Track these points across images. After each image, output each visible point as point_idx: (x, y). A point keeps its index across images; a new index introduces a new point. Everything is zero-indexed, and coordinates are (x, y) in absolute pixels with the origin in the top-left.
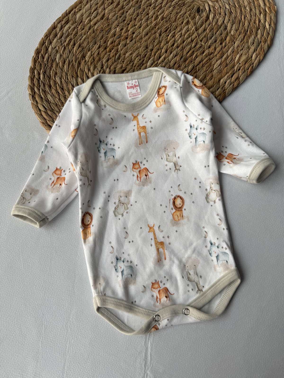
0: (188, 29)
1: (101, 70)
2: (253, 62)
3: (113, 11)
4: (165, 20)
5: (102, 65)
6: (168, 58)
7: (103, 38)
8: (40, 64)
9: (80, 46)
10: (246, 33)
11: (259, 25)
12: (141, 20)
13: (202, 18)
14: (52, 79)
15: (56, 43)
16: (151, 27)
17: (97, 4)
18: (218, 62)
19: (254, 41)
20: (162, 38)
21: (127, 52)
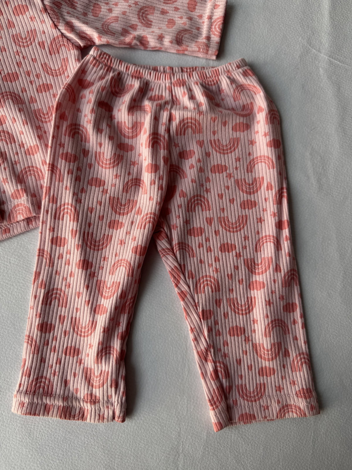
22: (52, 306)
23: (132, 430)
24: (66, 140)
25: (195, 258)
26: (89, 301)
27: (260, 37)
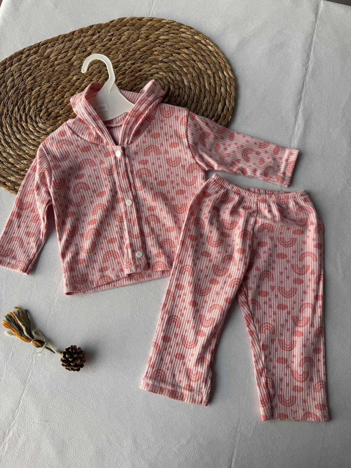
1: (39, 108)
3: (81, 59)
5: (43, 104)
7: (58, 80)
9: (34, 78)
12: (100, 78)
15: (15, 68)
17: (71, 47)
22: (171, 326)
23: (210, 412)
24: (192, 227)
25: (261, 311)
26: (194, 326)
27: (317, 175)
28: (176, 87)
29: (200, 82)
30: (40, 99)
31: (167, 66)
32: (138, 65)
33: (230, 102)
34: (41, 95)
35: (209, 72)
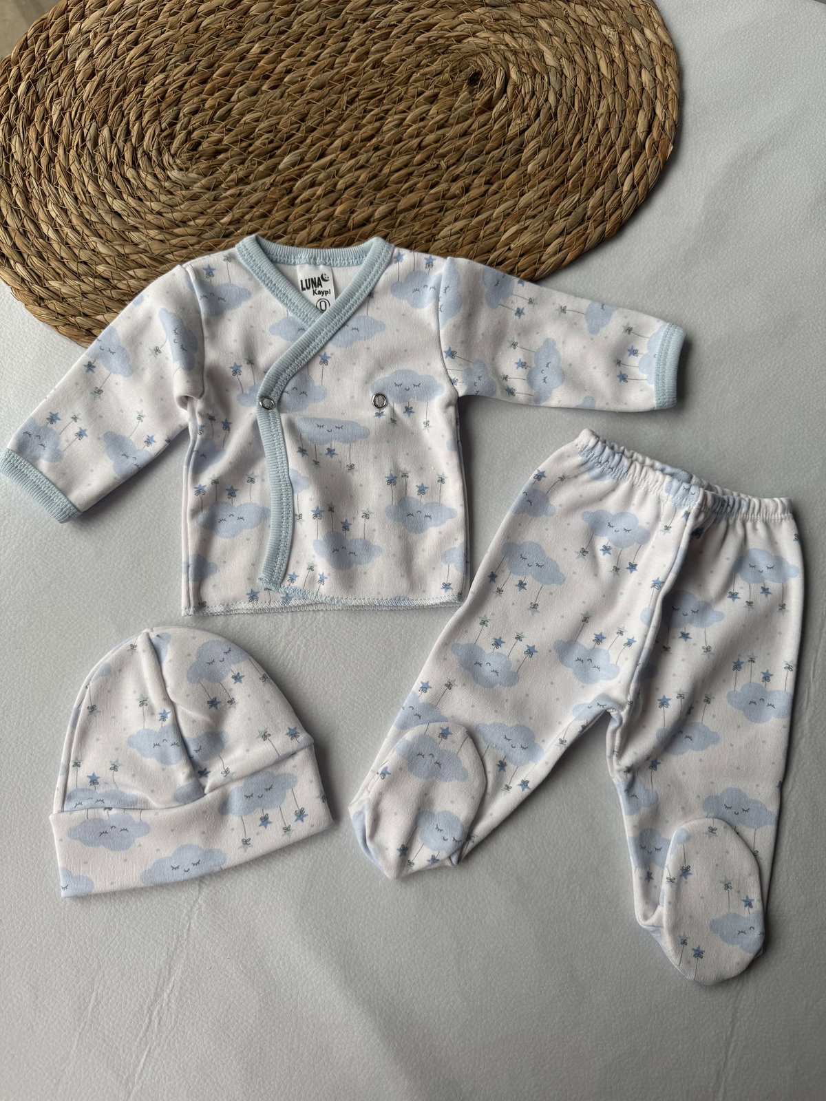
0: (424, 115)
1: (166, 129)
2: (543, 258)
4: (379, 70)
5: (176, 118)
6: (340, 165)
7: (211, 53)
8: (34, 56)
9: (146, 51)
10: (563, 183)
11: (606, 174)
12: (323, 47)
13: (474, 102)
14: (43, 103)
15: (94, 23)
16: (338, 73)
18: (456, 224)
19: (575, 208)
20: (351, 111)
21: (253, 110)
28: (523, 70)
29: (586, 58)
30: (169, 106)
31: (497, 17)
32: (421, 12)
33: (666, 107)
34: (170, 97)
35: (606, 30)
